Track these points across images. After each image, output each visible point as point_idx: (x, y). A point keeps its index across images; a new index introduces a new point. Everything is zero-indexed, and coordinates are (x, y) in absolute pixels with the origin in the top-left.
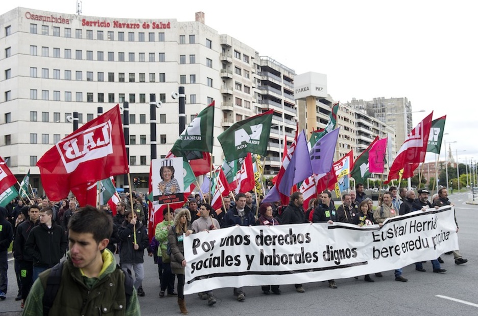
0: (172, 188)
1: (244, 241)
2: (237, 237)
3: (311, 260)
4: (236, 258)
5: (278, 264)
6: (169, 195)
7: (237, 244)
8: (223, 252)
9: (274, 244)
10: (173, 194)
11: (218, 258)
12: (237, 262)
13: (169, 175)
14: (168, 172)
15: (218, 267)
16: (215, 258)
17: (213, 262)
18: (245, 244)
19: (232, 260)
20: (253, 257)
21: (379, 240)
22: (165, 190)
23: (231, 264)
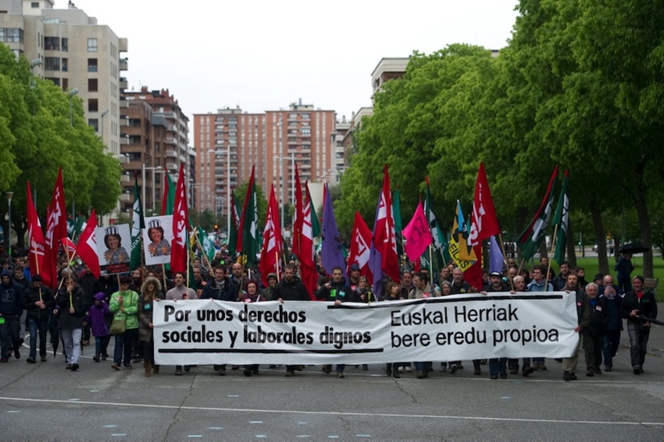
0: (120, 257)
1: (226, 317)
2: (219, 311)
3: (304, 341)
4: (218, 333)
5: (263, 341)
6: (117, 264)
7: (219, 319)
8: (204, 327)
9: (259, 320)
10: (122, 263)
11: (199, 333)
12: (219, 338)
13: (115, 243)
14: (113, 241)
15: (199, 343)
16: (195, 333)
17: (192, 336)
18: (227, 319)
19: (213, 336)
20: (236, 333)
21: (400, 325)
22: (112, 259)
23: (212, 341)
